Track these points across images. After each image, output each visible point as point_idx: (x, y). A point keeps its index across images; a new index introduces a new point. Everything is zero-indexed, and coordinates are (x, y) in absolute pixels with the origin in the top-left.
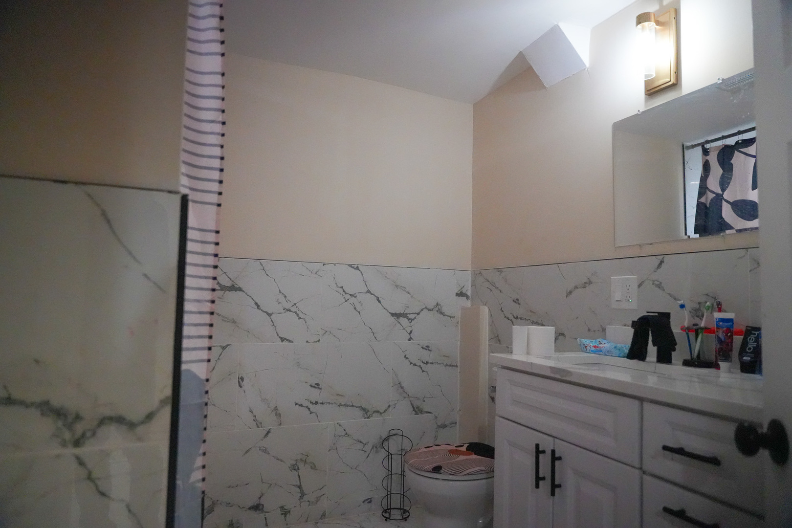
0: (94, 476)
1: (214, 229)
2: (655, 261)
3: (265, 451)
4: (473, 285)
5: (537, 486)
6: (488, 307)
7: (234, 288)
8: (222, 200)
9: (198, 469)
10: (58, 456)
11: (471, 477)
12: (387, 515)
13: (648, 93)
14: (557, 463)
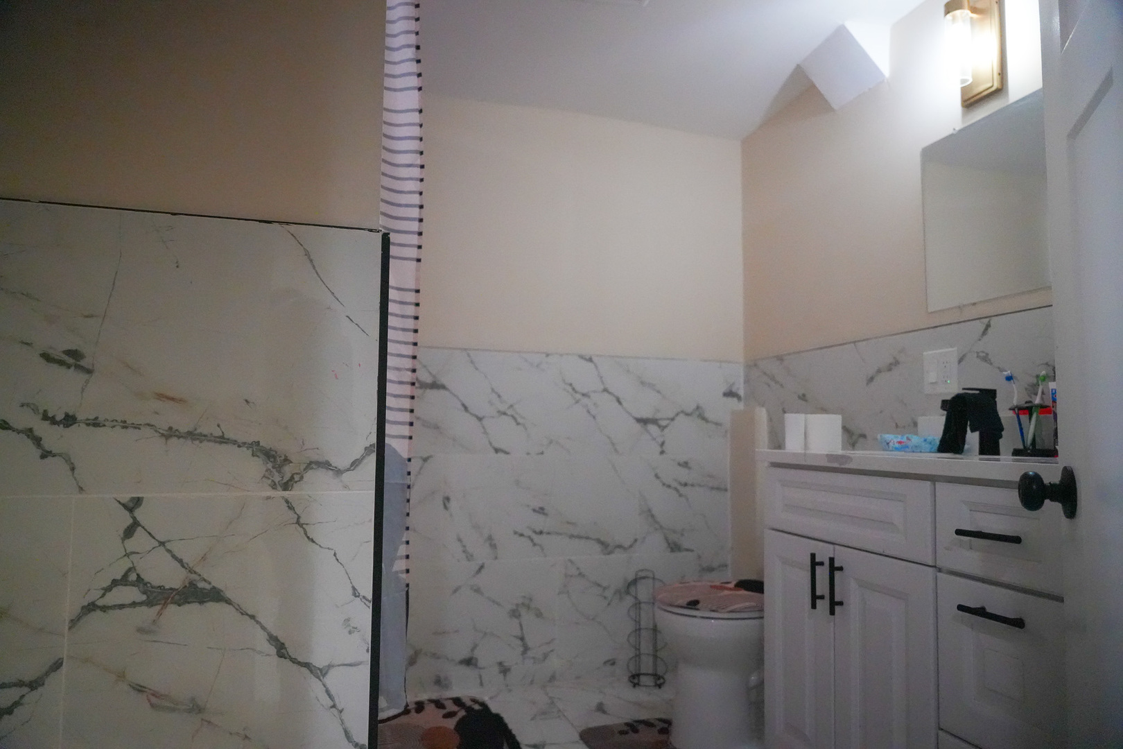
0: (302, 521)
1: (413, 287)
2: (980, 326)
3: (478, 590)
4: (747, 381)
5: (814, 606)
6: (768, 411)
7: (435, 386)
8: (422, 254)
9: (401, 558)
10: (268, 498)
11: (738, 615)
12: (636, 681)
13: (966, 103)
14: (837, 574)
